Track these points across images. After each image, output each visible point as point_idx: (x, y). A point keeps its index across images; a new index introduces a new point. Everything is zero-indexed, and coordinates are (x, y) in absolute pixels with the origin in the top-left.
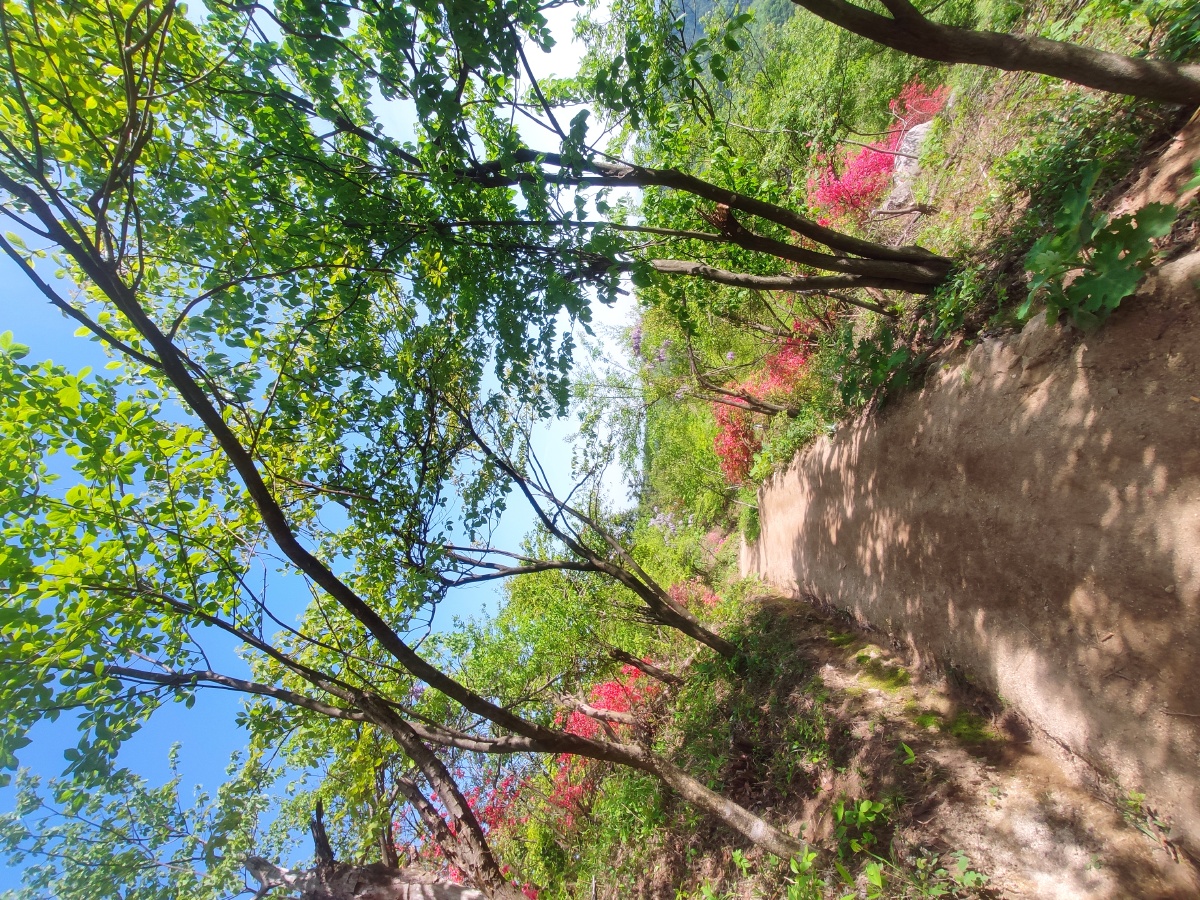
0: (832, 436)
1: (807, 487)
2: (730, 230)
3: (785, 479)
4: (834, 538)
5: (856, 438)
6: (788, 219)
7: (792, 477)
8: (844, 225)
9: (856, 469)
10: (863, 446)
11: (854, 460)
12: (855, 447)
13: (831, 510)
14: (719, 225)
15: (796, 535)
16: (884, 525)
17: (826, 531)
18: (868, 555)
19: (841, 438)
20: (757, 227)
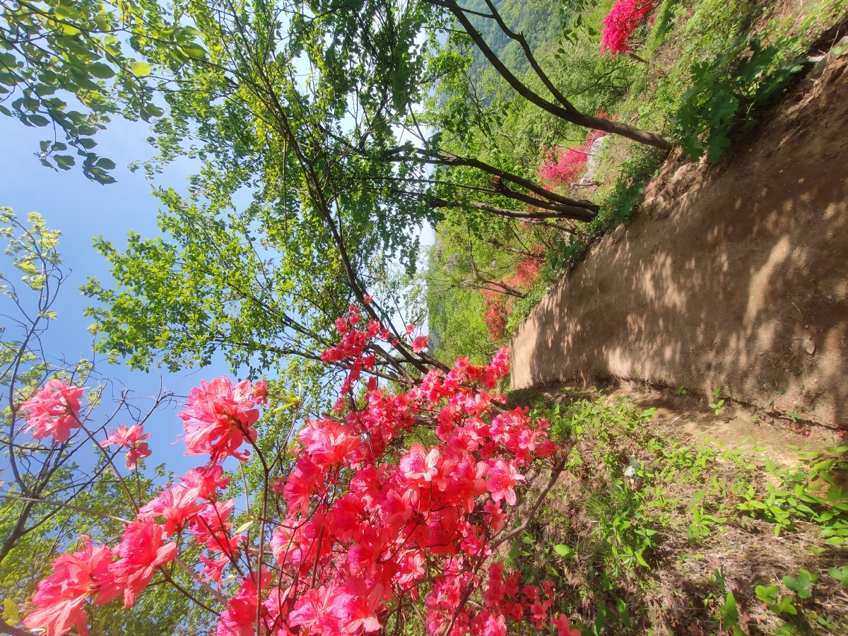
0: (549, 293)
1: (537, 325)
2: (501, 189)
3: (526, 326)
4: (550, 345)
5: (560, 291)
6: (528, 184)
7: (530, 322)
8: (558, 190)
9: (559, 305)
10: (563, 292)
11: (559, 302)
12: (559, 294)
13: (549, 331)
14: (495, 185)
15: (531, 353)
16: (571, 326)
17: (546, 343)
18: (566, 344)
19: (552, 293)
20: (512, 188)
